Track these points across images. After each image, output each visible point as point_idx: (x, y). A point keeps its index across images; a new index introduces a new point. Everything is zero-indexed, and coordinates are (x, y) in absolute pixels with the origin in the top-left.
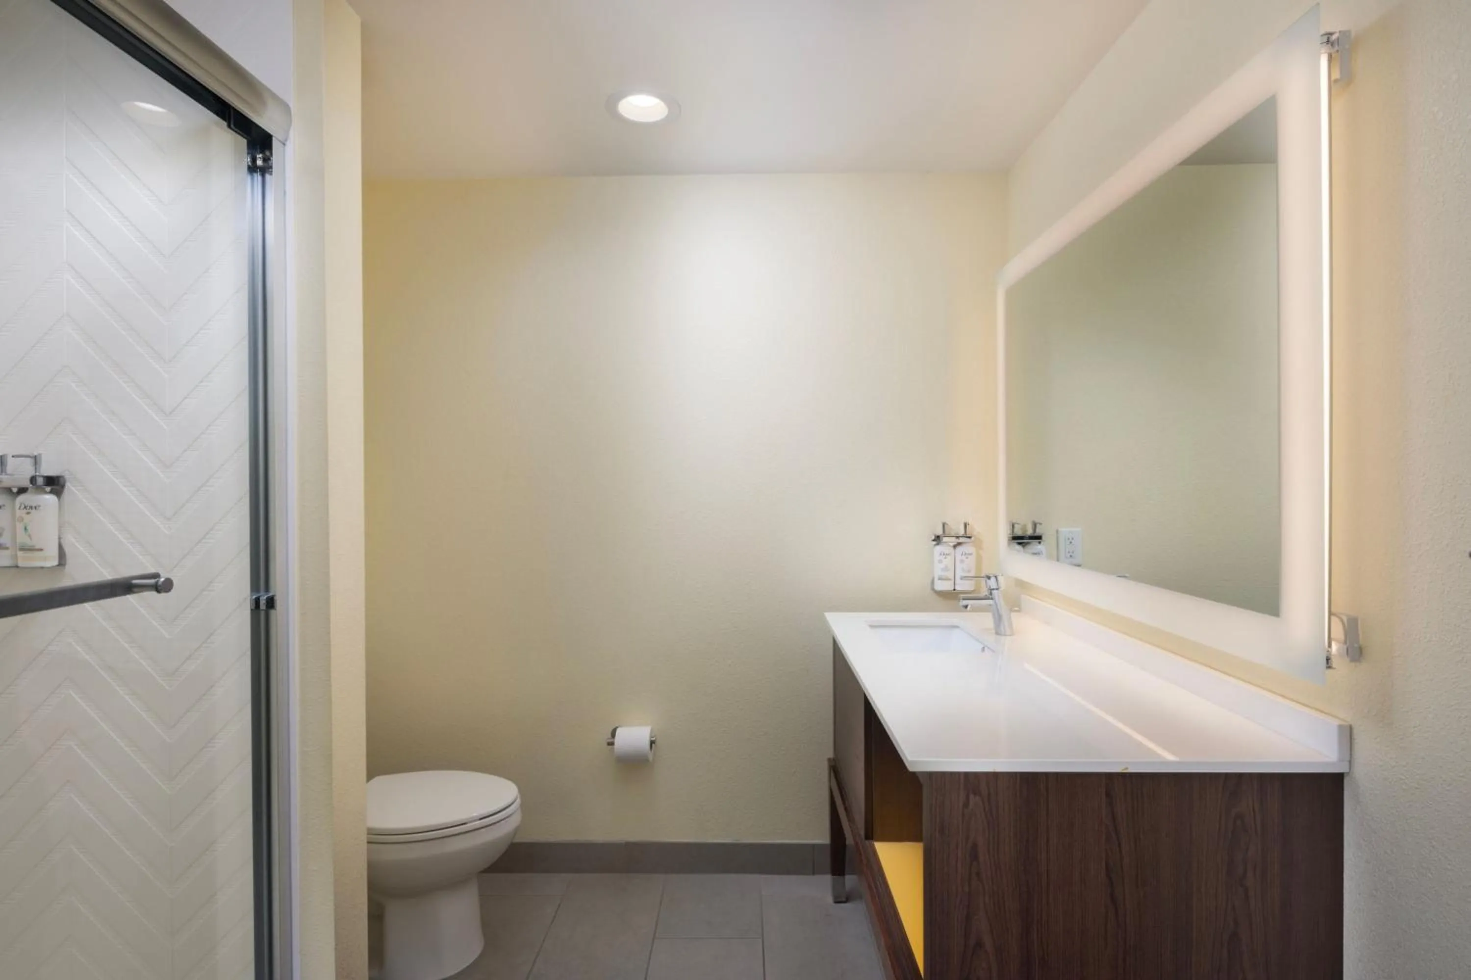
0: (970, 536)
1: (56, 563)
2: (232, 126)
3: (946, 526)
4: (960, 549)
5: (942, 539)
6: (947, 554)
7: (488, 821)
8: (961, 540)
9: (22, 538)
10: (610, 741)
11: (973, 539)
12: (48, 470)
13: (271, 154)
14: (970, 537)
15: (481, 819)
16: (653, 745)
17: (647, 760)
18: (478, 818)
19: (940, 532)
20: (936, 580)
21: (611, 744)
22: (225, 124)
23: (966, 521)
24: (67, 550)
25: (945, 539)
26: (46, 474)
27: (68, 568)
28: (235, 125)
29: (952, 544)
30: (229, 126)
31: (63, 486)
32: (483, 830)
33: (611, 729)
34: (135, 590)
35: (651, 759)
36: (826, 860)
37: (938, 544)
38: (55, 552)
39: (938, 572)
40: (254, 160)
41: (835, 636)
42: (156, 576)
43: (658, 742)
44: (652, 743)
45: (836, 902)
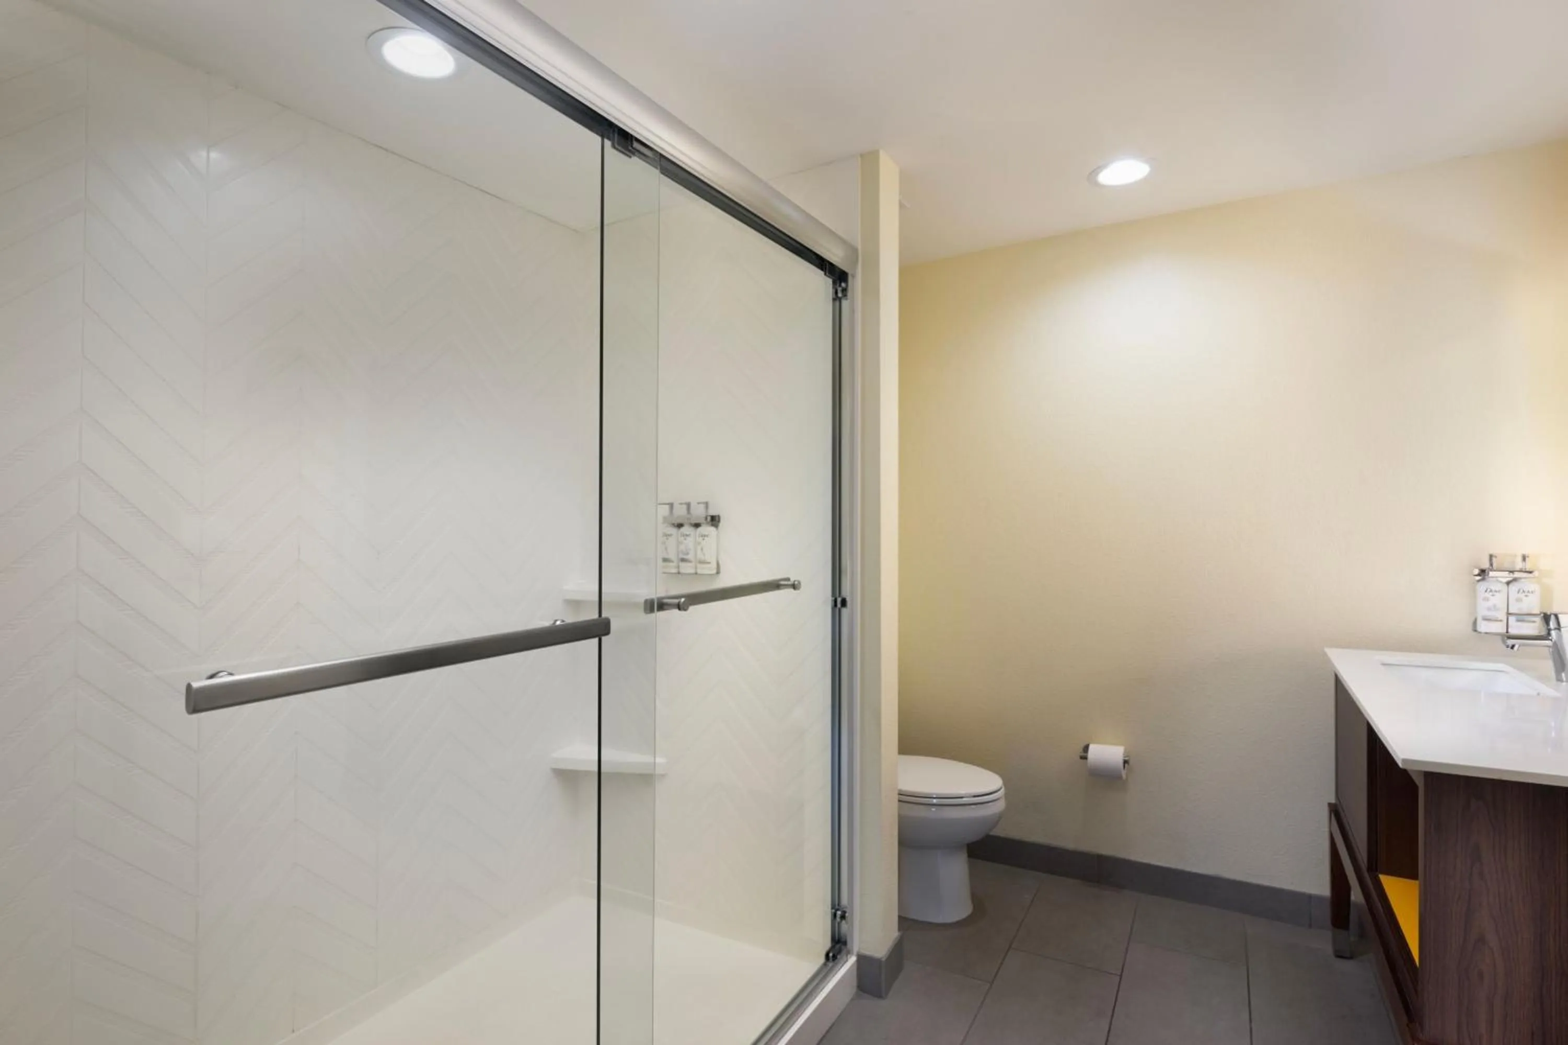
0: (1531, 570)
1: (714, 571)
2: (827, 274)
3: (1494, 560)
4: (1514, 588)
5: (1488, 573)
6: (1496, 591)
7: (980, 800)
8: (1517, 575)
9: (700, 556)
10: (1083, 754)
11: (1536, 574)
12: (712, 512)
13: (847, 286)
14: (1531, 572)
15: (975, 796)
16: (1126, 765)
17: (1120, 777)
18: (973, 795)
19: (1486, 565)
20: (1479, 621)
21: (1084, 758)
22: (822, 273)
23: (1524, 553)
24: (720, 562)
25: (1491, 574)
26: (711, 515)
27: (721, 575)
28: (829, 273)
29: (1505, 580)
30: (825, 274)
31: (719, 521)
32: (973, 806)
33: (1083, 745)
34: (782, 587)
35: (1124, 776)
36: (1325, 913)
37: (1483, 579)
38: (714, 565)
39: (1482, 612)
40: (836, 293)
41: (1336, 671)
42: (788, 579)
43: (1131, 762)
44: (1125, 762)
45: (1339, 955)
